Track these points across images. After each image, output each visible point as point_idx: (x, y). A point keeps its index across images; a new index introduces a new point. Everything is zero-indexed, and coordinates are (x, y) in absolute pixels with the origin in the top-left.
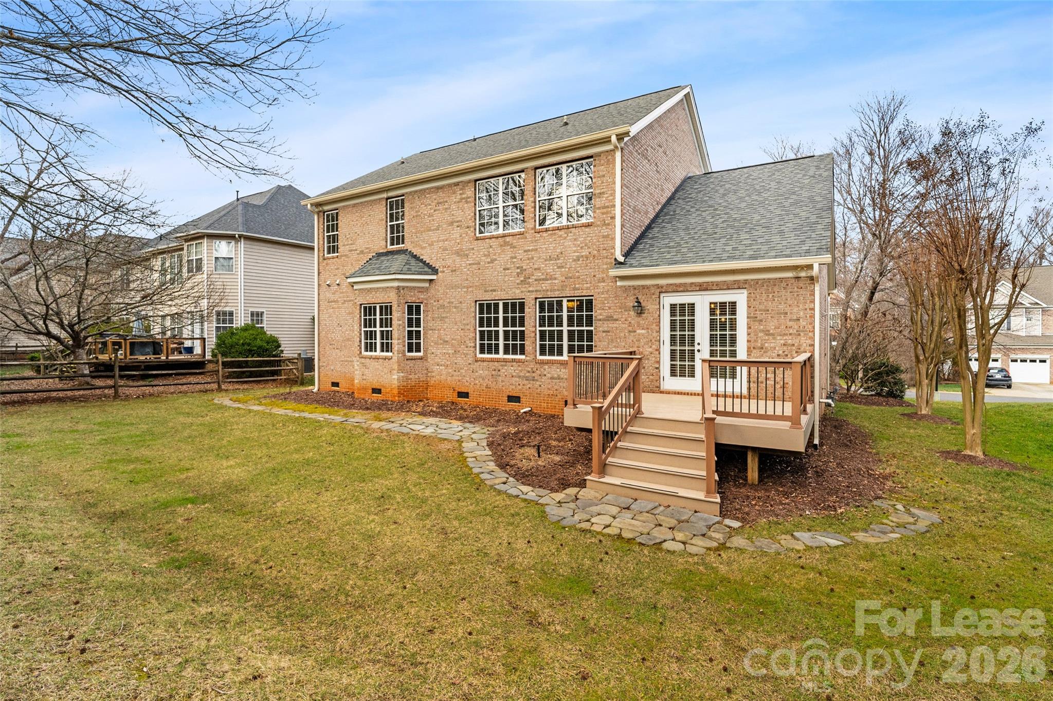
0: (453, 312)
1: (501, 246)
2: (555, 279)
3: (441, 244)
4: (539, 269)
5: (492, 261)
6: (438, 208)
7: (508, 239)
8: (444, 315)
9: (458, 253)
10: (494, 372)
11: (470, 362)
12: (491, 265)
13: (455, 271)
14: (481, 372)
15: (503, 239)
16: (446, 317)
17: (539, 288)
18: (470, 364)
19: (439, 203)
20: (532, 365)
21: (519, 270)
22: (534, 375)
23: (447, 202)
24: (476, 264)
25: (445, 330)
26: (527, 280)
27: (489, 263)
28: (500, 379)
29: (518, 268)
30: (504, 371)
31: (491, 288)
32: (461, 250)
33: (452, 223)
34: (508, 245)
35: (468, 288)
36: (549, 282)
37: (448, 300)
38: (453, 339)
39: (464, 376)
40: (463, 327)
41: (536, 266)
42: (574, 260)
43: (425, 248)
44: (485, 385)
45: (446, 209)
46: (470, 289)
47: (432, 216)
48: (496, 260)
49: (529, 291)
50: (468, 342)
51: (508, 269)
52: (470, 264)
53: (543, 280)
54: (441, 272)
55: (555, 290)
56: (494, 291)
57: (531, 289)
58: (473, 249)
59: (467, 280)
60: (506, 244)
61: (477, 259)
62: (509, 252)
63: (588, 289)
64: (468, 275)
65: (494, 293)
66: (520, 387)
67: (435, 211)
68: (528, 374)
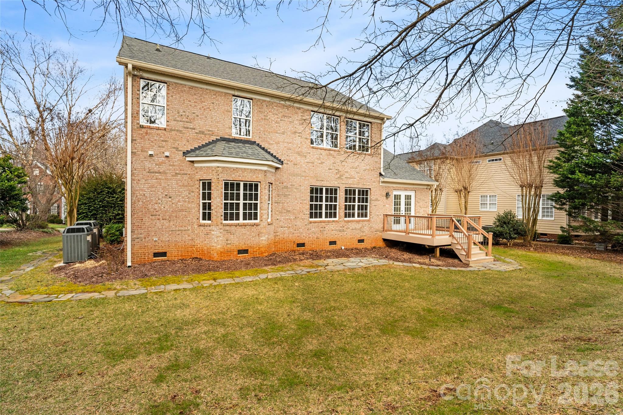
0: (294, 192)
1: (328, 155)
2: (355, 178)
3: (286, 145)
4: (347, 172)
5: (322, 163)
6: (283, 119)
7: (331, 152)
8: (288, 193)
9: (299, 153)
10: (321, 229)
11: (306, 224)
12: (321, 165)
13: (297, 164)
14: (314, 229)
15: (329, 151)
16: (289, 195)
17: (347, 182)
18: (306, 225)
19: (285, 116)
20: (343, 223)
21: (337, 171)
22: (344, 228)
23: (291, 117)
24: (311, 163)
25: (288, 203)
26: (342, 177)
27: (319, 164)
28: (325, 232)
29: (336, 170)
30: (327, 227)
31: (320, 179)
32: (301, 152)
33: (295, 132)
34: (331, 156)
35: (305, 177)
36: (352, 179)
37: (290, 184)
38: (294, 209)
39: (302, 233)
40: (302, 202)
41: (346, 170)
42: (363, 171)
43: (272, 144)
44: (316, 237)
45: (290, 122)
46: (307, 178)
47: (278, 123)
48: (324, 163)
49: (342, 183)
50: (305, 211)
51: (331, 169)
52: (307, 162)
53: (349, 178)
54: (285, 164)
55: (354, 184)
56: (323, 181)
57: (343, 182)
58: (310, 153)
59: (305, 172)
60: (330, 155)
61: (312, 160)
62: (332, 160)
63: (369, 185)
64: (306, 169)
65: (322, 182)
66: (336, 236)
67: (281, 120)
68: (341, 228)
